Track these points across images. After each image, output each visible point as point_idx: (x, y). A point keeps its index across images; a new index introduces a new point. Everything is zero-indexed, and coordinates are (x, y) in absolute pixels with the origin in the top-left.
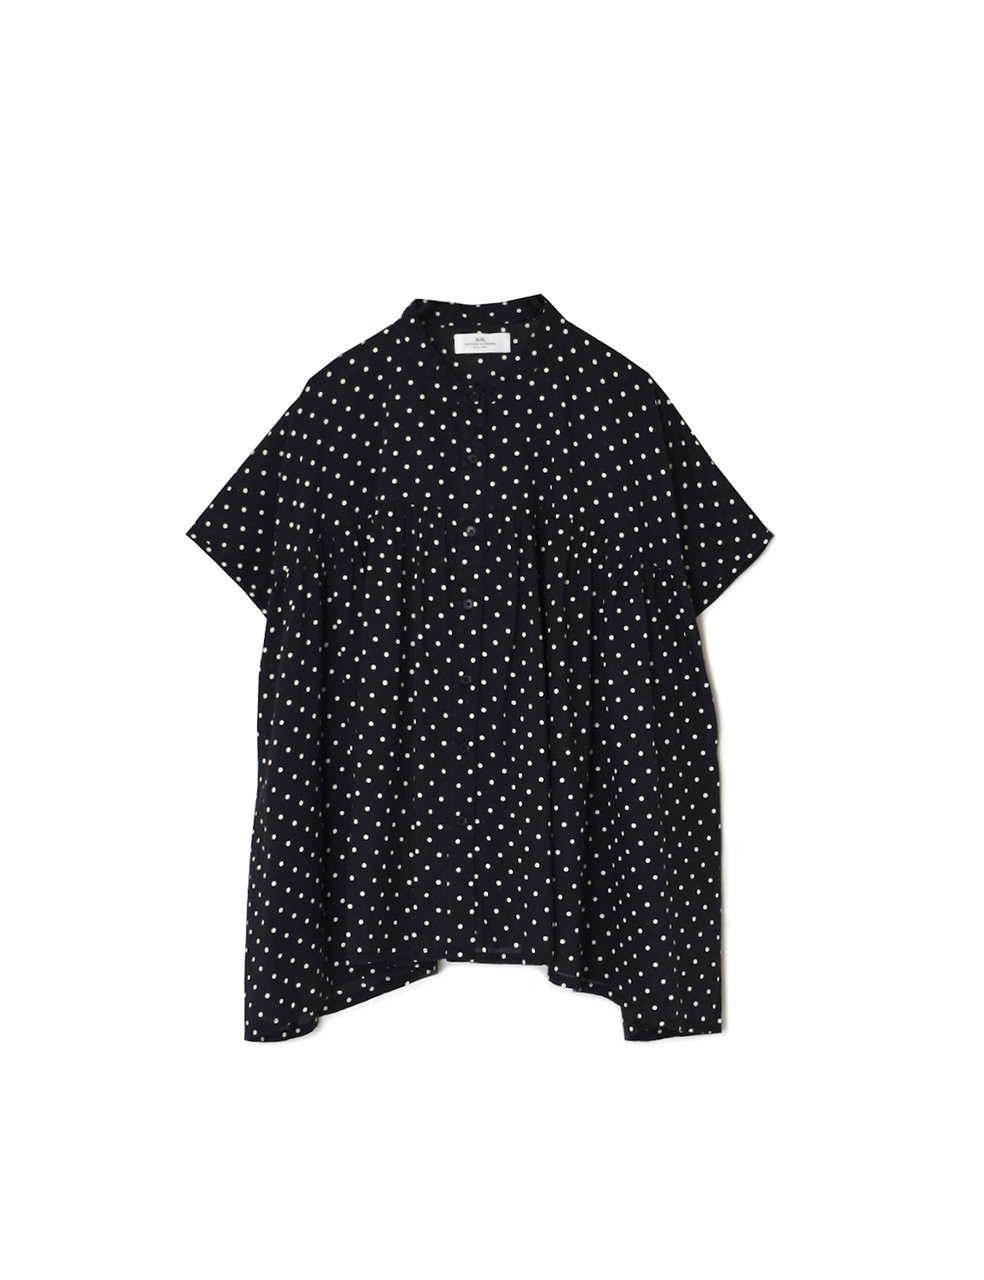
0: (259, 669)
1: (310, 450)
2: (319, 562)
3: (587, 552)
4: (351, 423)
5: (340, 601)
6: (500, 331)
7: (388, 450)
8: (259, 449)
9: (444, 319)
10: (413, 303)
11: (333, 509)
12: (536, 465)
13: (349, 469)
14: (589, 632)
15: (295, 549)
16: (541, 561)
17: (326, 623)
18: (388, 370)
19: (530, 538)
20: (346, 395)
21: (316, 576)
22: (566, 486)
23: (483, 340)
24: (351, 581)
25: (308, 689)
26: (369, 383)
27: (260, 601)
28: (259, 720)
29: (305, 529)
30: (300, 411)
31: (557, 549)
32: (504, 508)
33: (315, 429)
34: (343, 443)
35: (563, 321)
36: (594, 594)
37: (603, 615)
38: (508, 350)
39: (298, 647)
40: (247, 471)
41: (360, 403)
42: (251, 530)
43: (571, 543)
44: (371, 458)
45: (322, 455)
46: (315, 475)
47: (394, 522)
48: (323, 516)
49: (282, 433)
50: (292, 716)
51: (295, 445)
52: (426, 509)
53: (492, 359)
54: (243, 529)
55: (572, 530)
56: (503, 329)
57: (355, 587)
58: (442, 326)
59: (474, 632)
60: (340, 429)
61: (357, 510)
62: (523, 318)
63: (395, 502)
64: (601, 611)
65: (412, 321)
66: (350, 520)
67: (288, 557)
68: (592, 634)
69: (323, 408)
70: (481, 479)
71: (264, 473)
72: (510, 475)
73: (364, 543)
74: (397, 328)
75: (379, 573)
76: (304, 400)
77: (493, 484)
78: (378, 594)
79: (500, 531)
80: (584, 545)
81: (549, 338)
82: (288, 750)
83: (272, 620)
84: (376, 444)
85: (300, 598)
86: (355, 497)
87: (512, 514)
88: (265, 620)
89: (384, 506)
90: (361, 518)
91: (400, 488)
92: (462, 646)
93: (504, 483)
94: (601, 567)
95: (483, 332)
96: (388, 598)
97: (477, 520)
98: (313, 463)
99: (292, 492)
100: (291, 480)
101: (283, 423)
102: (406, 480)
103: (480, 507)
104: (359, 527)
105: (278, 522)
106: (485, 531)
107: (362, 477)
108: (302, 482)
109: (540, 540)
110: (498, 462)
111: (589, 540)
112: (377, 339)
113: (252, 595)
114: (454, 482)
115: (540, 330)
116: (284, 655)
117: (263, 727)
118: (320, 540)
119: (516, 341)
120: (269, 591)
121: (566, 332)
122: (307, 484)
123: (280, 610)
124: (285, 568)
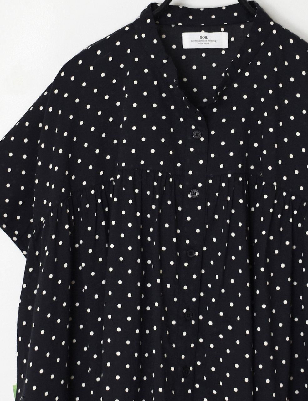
0: (20, 301)
1: (64, 124)
2: (69, 215)
3: (289, 213)
4: (98, 102)
5: (85, 247)
6: (220, 31)
7: (128, 125)
8: (22, 121)
9: (174, 20)
10: (149, 6)
11: (82, 172)
12: (249, 141)
13: (95, 140)
14: (289, 279)
15: (50, 204)
16: (250, 219)
17: (74, 265)
18: (128, 60)
19: (241, 201)
20: (93, 79)
21: (67, 227)
22: (272, 159)
23: (206, 37)
24: (94, 232)
25: (59, 321)
26: (113, 70)
27: (21, 244)
28: (19, 343)
29: (58, 188)
30: (56, 92)
31: (263, 211)
32: (220, 176)
33: (68, 106)
34: (91, 118)
35: (272, 23)
36: (295, 247)
37: (302, 265)
38: (227, 46)
39: (51, 286)
40: (13, 138)
41: (105, 86)
42: (15, 187)
43: (274, 206)
44: (113, 132)
45: (73, 128)
46: (68, 145)
47: (134, 184)
48: (73, 177)
49: (41, 108)
50: (44, 342)
51: (51, 119)
52: (160, 174)
53: (213, 53)
54: (8, 185)
55: (276, 194)
56: (222, 29)
57: (97, 237)
58: (173, 26)
59: (195, 276)
60: (88, 107)
61: (101, 173)
62: (239, 21)
63: (133, 168)
64: (300, 261)
65: (149, 21)
66: (95, 181)
67: (45, 211)
68: (292, 281)
69: (75, 89)
70: (203, 151)
71: (26, 141)
72: (227, 149)
73: (107, 202)
74: (136, 26)
75: (121, 227)
76: (59, 82)
77: (213, 155)
78: (121, 245)
79: (217, 194)
80: (287, 207)
81: (261, 37)
82: (41, 371)
83: (31, 261)
84: (118, 120)
85: (54, 245)
86: (100, 162)
87: (228, 181)
88: (24, 260)
89: (125, 173)
90: (105, 180)
91: (138, 157)
92: (185, 288)
93: (222, 154)
94: (300, 225)
95: (206, 31)
96: (130, 248)
97: (200, 185)
98: (66, 134)
99: (48, 156)
100: (48, 147)
101: (42, 100)
102: (143, 150)
103: (201, 174)
104: (103, 187)
105: (37, 181)
106: (207, 193)
107: (106, 146)
108: (57, 150)
109: (250, 201)
110: (218, 138)
111: (291, 203)
112: (120, 34)
113: (15, 239)
114: (181, 153)
115: (254, 32)
116: (40, 291)
117: (21, 348)
118: (71, 197)
119: (233, 39)
120: (29, 236)
121: (274, 32)
122: (61, 151)
123: (37, 253)
124: (42, 219)
